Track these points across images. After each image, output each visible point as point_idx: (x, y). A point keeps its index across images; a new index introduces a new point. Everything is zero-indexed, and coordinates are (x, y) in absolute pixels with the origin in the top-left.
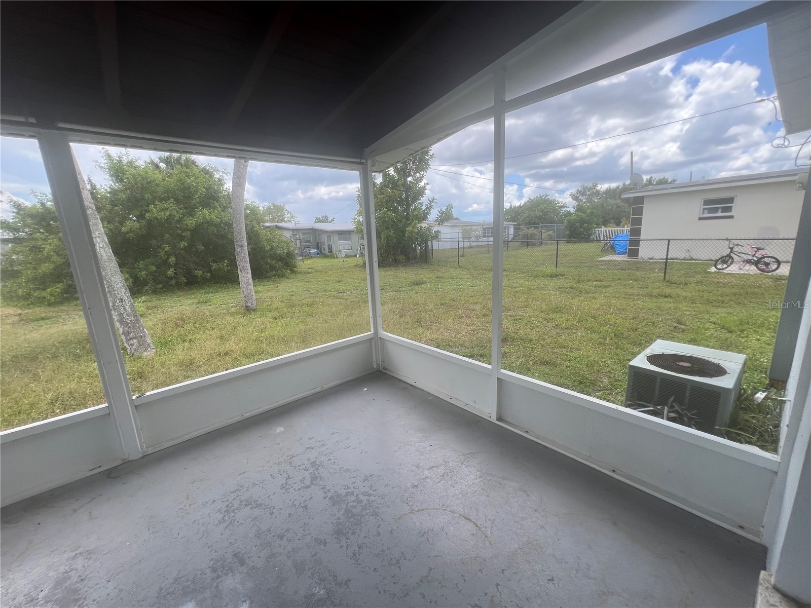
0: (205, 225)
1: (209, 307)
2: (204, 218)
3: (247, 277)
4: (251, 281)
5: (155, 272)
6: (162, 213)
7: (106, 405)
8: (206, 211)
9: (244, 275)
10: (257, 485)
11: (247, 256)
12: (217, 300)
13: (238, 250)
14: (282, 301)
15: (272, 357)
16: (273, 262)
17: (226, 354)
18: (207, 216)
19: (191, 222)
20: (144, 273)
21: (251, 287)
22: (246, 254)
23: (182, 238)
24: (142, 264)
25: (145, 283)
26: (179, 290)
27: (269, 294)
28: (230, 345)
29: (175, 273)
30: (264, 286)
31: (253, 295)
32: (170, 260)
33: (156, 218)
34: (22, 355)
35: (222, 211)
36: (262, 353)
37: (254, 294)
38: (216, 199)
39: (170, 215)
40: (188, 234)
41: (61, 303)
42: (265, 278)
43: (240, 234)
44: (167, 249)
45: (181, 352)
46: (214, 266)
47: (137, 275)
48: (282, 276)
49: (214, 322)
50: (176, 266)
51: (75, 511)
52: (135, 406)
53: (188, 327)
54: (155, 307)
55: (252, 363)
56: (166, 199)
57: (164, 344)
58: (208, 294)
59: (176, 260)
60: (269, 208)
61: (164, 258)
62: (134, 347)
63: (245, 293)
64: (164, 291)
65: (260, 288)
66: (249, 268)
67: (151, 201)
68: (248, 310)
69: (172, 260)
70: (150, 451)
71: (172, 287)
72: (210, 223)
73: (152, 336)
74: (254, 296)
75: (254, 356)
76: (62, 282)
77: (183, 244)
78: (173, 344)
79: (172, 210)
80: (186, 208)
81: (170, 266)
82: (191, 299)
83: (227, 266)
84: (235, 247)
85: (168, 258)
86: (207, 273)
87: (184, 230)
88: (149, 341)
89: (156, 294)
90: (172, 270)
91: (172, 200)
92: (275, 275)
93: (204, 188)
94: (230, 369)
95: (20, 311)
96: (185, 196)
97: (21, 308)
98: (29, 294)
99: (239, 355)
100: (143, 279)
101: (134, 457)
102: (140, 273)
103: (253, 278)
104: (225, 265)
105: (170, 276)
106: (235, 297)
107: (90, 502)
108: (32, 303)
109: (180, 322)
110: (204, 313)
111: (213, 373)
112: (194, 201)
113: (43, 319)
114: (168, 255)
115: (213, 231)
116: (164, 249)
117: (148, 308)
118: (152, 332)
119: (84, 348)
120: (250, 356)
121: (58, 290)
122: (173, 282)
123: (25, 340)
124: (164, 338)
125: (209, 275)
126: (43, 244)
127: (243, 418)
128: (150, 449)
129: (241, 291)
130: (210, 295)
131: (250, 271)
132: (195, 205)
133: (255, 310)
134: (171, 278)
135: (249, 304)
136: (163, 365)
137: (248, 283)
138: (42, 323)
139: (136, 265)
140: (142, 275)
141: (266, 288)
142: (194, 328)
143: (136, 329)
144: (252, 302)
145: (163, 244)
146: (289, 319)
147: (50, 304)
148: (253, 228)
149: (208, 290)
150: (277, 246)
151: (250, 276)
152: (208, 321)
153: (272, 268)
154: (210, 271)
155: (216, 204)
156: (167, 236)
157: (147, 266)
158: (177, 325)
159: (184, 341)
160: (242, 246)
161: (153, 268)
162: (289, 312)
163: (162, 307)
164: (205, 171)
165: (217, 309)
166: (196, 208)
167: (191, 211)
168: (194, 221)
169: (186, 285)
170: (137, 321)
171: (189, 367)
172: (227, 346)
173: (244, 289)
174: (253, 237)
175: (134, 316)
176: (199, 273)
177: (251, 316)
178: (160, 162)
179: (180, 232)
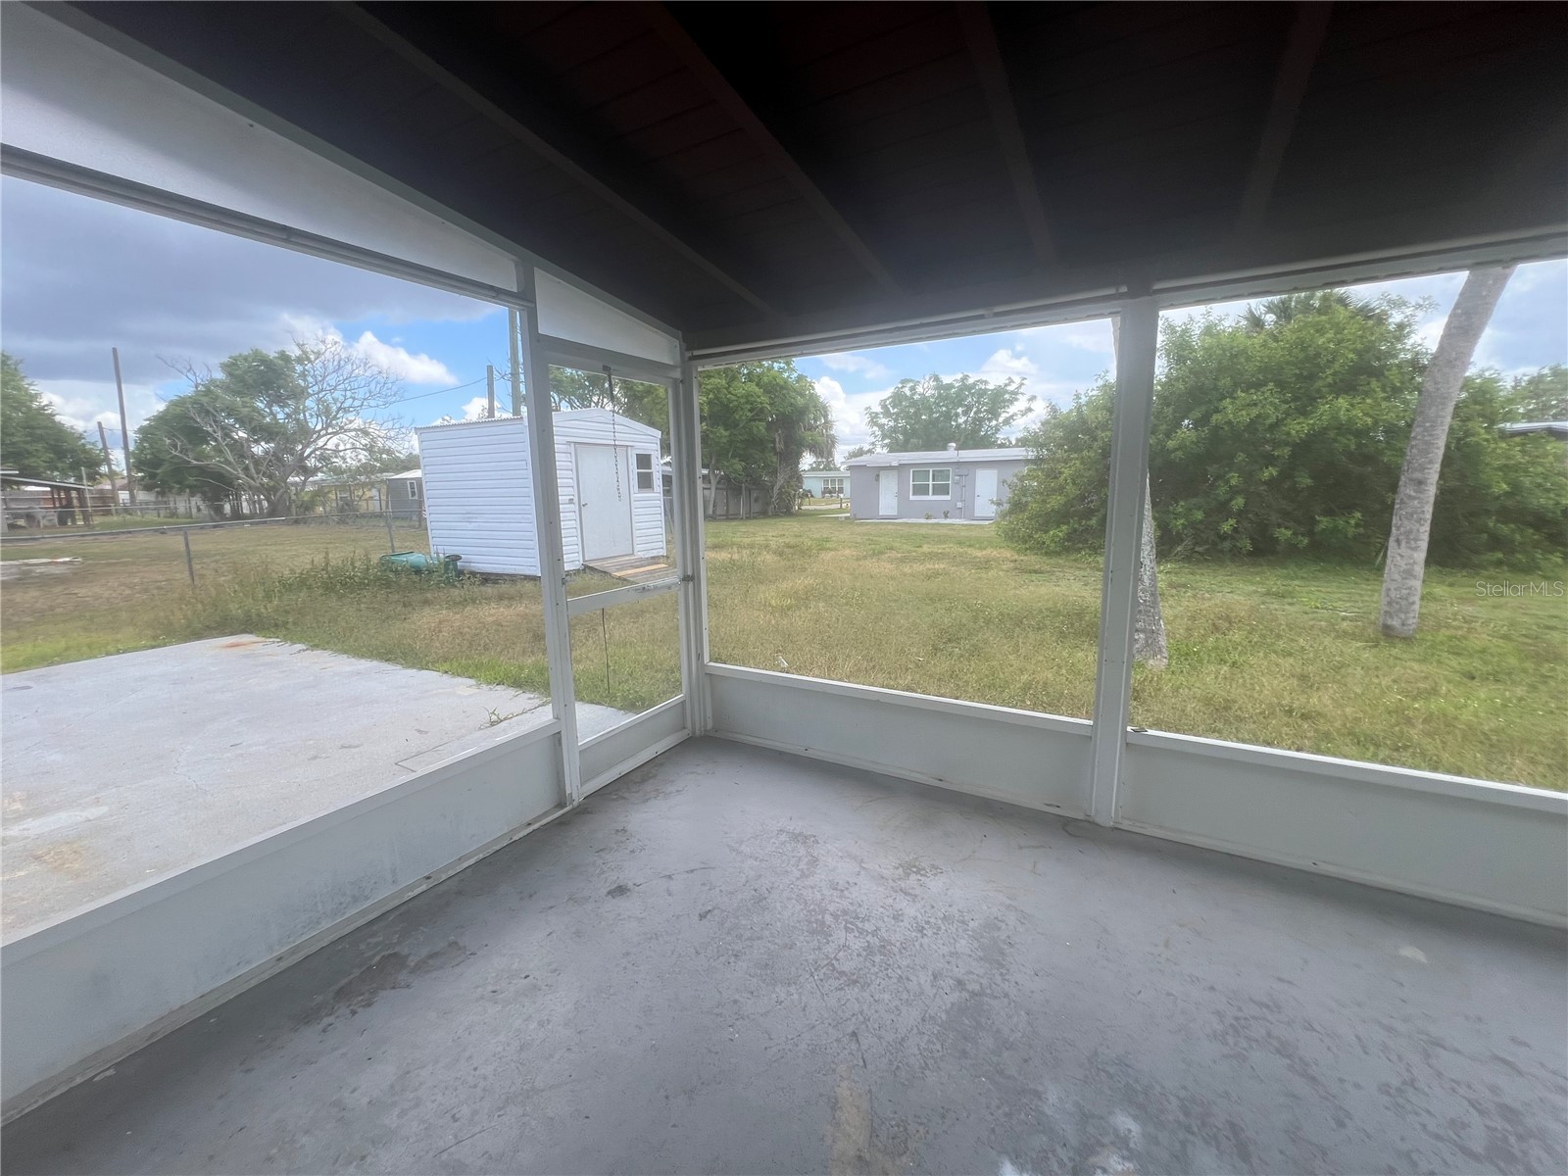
0: (1332, 434)
1: (1287, 607)
2: (1332, 417)
3: (1411, 557)
4: (1419, 570)
5: (1201, 522)
6: (1244, 413)
7: (1091, 723)
8: (1342, 402)
9: (1403, 550)
10: (1314, 1030)
11: (1429, 509)
12: (1311, 596)
13: (1406, 490)
14: (1506, 637)
15: (1435, 769)
16: (1505, 529)
17: (1305, 717)
18: (1342, 413)
19: (1299, 428)
20: (1182, 521)
21: (1417, 584)
22: (1428, 502)
23: (1270, 460)
24: (1182, 506)
25: (1179, 539)
26: (1233, 561)
27: (1468, 610)
28: (1320, 700)
29: (1235, 530)
30: (1451, 585)
31: (1413, 603)
32: (1233, 503)
33: (1229, 423)
34: (1008, 614)
35: (1384, 399)
36: (1405, 748)
37: (1418, 602)
38: (1378, 373)
39: (1259, 416)
40: (1286, 451)
41: (1058, 554)
42: (1464, 566)
43: (1425, 452)
44: (1233, 482)
45: (1211, 679)
46: (1324, 523)
47: (1168, 525)
48: (1529, 569)
49: (1292, 640)
50: (1241, 514)
51: (1021, 848)
52: (1127, 744)
53: (1236, 636)
54: (1184, 586)
55: (1370, 760)
56: (1258, 385)
57: (1185, 655)
58: (1292, 579)
59: (1246, 504)
60: (1537, 381)
61: (1222, 498)
62: (1137, 646)
63: (1393, 594)
64: (1205, 559)
65: (1439, 590)
66: (1426, 537)
67: (1227, 392)
68: (1388, 634)
69: (1239, 502)
70: (1126, 825)
71: (1221, 555)
72: (1343, 429)
73: (1168, 635)
74: (1416, 607)
75: (1377, 746)
76: (1068, 523)
77: (1271, 472)
78: (1200, 661)
79: (1269, 403)
80: (1295, 399)
81: (1230, 515)
82: (1253, 584)
83: (1357, 525)
84: (1401, 483)
85: (1231, 500)
86: (1303, 535)
87: (1276, 444)
88: (1163, 641)
89: (1189, 562)
90: (1232, 522)
91: (1271, 385)
92: (1499, 563)
93: (1354, 351)
94: (1308, 752)
95: (1016, 557)
96: (1302, 374)
97: (1019, 552)
98: (1030, 536)
99: (1338, 731)
100: (1177, 533)
101: (1101, 820)
102: (1174, 521)
103: (1428, 563)
104: (1352, 522)
105: (1225, 533)
106: (1358, 598)
107: (1037, 847)
108: (1030, 548)
109: (1224, 622)
110: (1275, 619)
111: (1269, 744)
112: (1320, 383)
113: (1036, 572)
114: (1234, 492)
115: (1348, 446)
116: (1227, 482)
117: (1171, 585)
118: (1169, 627)
119: (1072, 624)
120: (1366, 744)
121: (1061, 534)
122: (1227, 545)
123: (1015, 595)
124: (1187, 645)
125: (1306, 541)
126: (1062, 467)
127: (1313, 869)
128: (1126, 822)
129: (1384, 589)
130: (1297, 582)
131: (1424, 545)
132: (1318, 391)
133: (1407, 640)
134: (1223, 537)
135: (1395, 623)
136: (1176, 690)
137: (1409, 574)
138: (1034, 577)
139: (1171, 508)
140: (1176, 526)
141: (1458, 591)
142: (1245, 643)
143: (1148, 616)
144: (1407, 619)
145: (1230, 471)
146: (1520, 691)
147: (1049, 554)
148: (1467, 436)
149: (1294, 572)
150: (1539, 485)
151: (1421, 556)
152: (1279, 636)
153: (1497, 542)
154: (1311, 533)
155: (1374, 384)
156: (1241, 457)
157: (1190, 510)
158: (1216, 628)
159: (1223, 661)
160: (1420, 483)
161: (1199, 515)
162: (1525, 671)
163: (1195, 589)
164: (1365, 312)
165: (1305, 616)
166: (1320, 398)
167: (1305, 403)
168: (1308, 424)
169: (1250, 554)
170: (1154, 604)
171: (1221, 714)
172: (1315, 701)
173: (1393, 586)
174: (1461, 457)
175: (1152, 595)
176: (1284, 534)
177: (1394, 651)
178: (1266, 313)
179: (1270, 448)
